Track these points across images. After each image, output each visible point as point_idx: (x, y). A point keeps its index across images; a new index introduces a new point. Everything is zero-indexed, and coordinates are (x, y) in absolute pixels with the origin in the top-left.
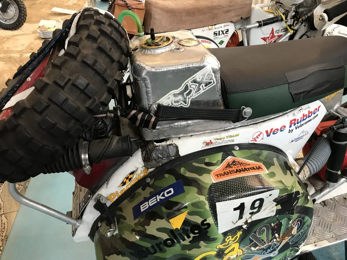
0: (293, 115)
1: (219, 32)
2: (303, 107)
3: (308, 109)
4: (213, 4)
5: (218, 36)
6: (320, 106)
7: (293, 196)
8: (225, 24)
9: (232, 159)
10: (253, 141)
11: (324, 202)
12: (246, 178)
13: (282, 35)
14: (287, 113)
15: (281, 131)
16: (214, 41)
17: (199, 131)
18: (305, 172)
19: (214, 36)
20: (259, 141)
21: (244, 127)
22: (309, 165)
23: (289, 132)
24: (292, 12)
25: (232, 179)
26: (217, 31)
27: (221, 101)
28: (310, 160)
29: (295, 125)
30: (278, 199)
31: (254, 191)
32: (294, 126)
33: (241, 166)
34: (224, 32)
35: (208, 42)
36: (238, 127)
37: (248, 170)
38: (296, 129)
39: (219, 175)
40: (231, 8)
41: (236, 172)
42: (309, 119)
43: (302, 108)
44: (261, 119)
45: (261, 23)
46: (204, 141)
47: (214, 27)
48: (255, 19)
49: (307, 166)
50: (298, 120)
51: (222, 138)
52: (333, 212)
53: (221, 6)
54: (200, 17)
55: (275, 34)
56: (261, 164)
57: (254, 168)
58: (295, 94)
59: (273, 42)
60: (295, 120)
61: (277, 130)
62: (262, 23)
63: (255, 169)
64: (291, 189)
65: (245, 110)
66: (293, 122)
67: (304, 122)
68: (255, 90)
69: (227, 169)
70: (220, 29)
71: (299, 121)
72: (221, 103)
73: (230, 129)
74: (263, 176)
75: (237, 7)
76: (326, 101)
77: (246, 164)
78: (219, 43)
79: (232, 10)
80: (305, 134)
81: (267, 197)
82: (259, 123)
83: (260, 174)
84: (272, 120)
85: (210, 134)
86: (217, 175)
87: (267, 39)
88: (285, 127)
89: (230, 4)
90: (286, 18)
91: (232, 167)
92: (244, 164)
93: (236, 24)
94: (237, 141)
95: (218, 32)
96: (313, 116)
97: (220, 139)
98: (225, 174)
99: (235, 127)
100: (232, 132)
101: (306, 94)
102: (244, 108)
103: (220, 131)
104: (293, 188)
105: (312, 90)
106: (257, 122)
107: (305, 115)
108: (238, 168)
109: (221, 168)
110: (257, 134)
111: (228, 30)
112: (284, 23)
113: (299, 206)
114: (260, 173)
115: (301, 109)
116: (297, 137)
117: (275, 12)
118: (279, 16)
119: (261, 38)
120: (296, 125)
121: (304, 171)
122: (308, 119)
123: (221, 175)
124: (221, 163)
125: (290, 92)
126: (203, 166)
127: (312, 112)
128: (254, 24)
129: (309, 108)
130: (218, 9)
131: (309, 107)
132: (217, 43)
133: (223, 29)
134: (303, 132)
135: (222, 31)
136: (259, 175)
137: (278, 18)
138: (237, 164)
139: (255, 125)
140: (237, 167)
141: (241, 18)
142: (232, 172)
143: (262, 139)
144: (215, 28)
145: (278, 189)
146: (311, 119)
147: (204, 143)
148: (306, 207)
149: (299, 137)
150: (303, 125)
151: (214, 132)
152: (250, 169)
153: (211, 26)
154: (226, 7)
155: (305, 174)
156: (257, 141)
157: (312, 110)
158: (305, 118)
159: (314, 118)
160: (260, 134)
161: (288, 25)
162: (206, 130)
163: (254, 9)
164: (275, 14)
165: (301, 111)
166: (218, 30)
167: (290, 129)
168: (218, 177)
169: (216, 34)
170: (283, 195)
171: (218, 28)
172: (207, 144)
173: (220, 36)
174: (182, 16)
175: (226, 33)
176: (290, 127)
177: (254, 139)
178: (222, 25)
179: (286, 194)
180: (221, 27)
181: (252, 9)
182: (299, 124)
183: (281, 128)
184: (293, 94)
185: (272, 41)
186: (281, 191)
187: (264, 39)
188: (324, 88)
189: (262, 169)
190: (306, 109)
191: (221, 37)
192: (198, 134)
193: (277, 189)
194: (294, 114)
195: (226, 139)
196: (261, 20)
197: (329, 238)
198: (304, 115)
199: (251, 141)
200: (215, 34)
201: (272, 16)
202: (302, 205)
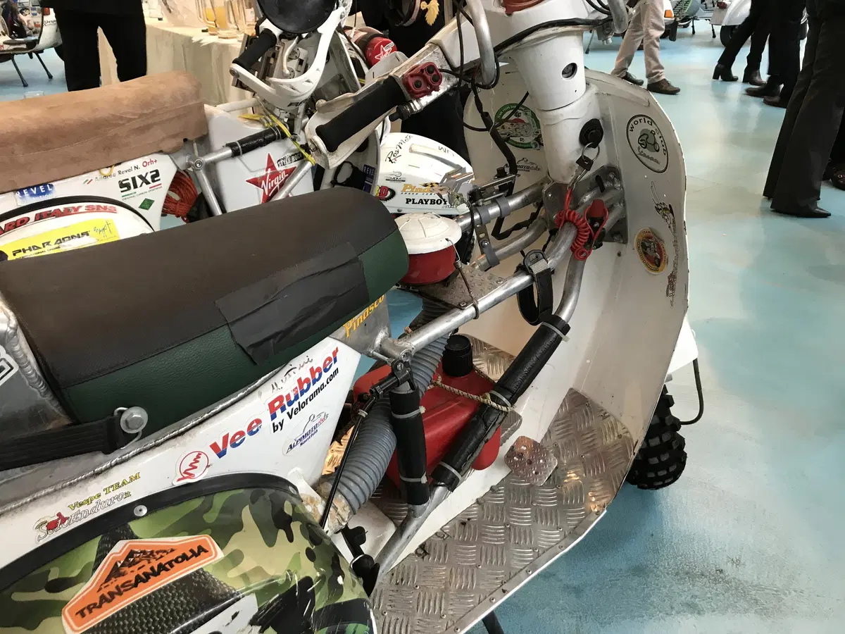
0: (273, 388)
1: (134, 179)
2: (296, 362)
3: (309, 365)
4: (99, 115)
5: (132, 190)
6: (337, 348)
7: (297, 594)
8: (147, 159)
9: (127, 546)
10: (184, 478)
11: (422, 547)
12: (162, 593)
13: (294, 168)
14: (257, 388)
15: (251, 433)
16: (126, 202)
17: (15, 500)
18: (339, 510)
19: (122, 192)
20: (199, 475)
21: (149, 452)
22: (345, 490)
23: (274, 431)
24: (300, 117)
25: (123, 611)
26: (128, 179)
27: (53, 407)
28: (344, 476)
29: (283, 409)
30: (262, 614)
31: (186, 624)
32: (282, 412)
33: (149, 563)
34: (148, 178)
35: (105, 208)
36: (133, 456)
37: (169, 567)
38: (290, 417)
39: (86, 611)
40: (150, 121)
41: (136, 585)
42: (318, 385)
43: (291, 367)
44: (191, 420)
45: (237, 148)
46: (39, 522)
47: (116, 169)
48: (220, 138)
49: (340, 496)
50: (288, 396)
51: (91, 498)
52: (443, 564)
53: (121, 118)
54: (71, 150)
55: (279, 169)
56: (206, 539)
57: (185, 557)
58: (251, 346)
59: (278, 186)
60: (280, 398)
61: (241, 433)
62: (240, 147)
63: (188, 559)
64: (287, 580)
65: (124, 417)
66: (277, 404)
67: (307, 395)
68: (140, 361)
69: (109, 583)
70: (135, 173)
71: (292, 399)
72: (56, 411)
73: (111, 467)
74: (209, 570)
75: (168, 116)
76: (348, 336)
77: (165, 551)
78: (141, 207)
79: (155, 124)
80: (319, 420)
81: (228, 624)
82: (187, 430)
83: (202, 569)
84: (220, 414)
85: (54, 498)
86: (82, 613)
87: (263, 181)
88: (258, 421)
89: (145, 112)
90: (292, 131)
91: (123, 574)
92: (158, 552)
93: (176, 155)
94: (139, 491)
95: (130, 181)
96: (325, 376)
97: (88, 500)
98: (104, 601)
99: (123, 457)
100: (118, 475)
101: (280, 340)
102: (122, 412)
103: (81, 480)
104: (291, 575)
105: (294, 326)
106: (180, 430)
107: (303, 380)
108: (141, 573)
109: (94, 586)
110: (191, 459)
111: (157, 171)
112: (289, 142)
113: (322, 609)
114: (200, 567)
115: (292, 369)
116: (299, 434)
117: (266, 119)
118: (274, 128)
119: (247, 181)
120: (289, 409)
121: (336, 508)
122: (313, 388)
123: (90, 608)
124: (95, 569)
125: (239, 344)
126: (43, 595)
127: (318, 369)
128: (220, 150)
129: (311, 362)
130: (116, 125)
131: (310, 360)
132: (136, 207)
133: (142, 172)
134: (312, 418)
135: (140, 177)
136: (197, 571)
137: (274, 132)
138: (138, 559)
139: (179, 438)
140: (139, 569)
141: (185, 140)
142: (122, 589)
143: (208, 466)
144: (119, 172)
145: (251, 592)
146: (323, 384)
147: (39, 527)
148: (341, 603)
149: (306, 432)
150: (305, 403)
151: (65, 487)
152: (173, 562)
153: (107, 167)
154: (135, 119)
155: (338, 514)
156: (196, 476)
157: (318, 363)
158: (305, 386)
159: (330, 380)
160: (198, 457)
161: (302, 146)
162: (37, 491)
163: (211, 115)
164: (266, 125)
165: (291, 373)
166: (129, 176)
167: (274, 424)
168: (83, 615)
169: (128, 186)
170: (271, 601)
171: (129, 170)
172: (52, 526)
173: (138, 190)
174: (13, 153)
175: (154, 181)
176: (273, 417)
177: (185, 472)
178: (138, 162)
179: (278, 595)
180: (136, 168)
181: (207, 116)
182: (295, 405)
183: (250, 427)
184: (245, 346)
185: (274, 185)
186: (260, 594)
187: (256, 182)
188: (322, 314)
189: (206, 551)
190: (303, 366)
191: (143, 192)
192: (15, 508)
193: (248, 594)
194: (274, 385)
195: (104, 498)
196: (235, 140)
197: (475, 607)
198: (299, 381)
199: (179, 480)
200: (122, 185)
201: (258, 129)
202: (327, 604)
